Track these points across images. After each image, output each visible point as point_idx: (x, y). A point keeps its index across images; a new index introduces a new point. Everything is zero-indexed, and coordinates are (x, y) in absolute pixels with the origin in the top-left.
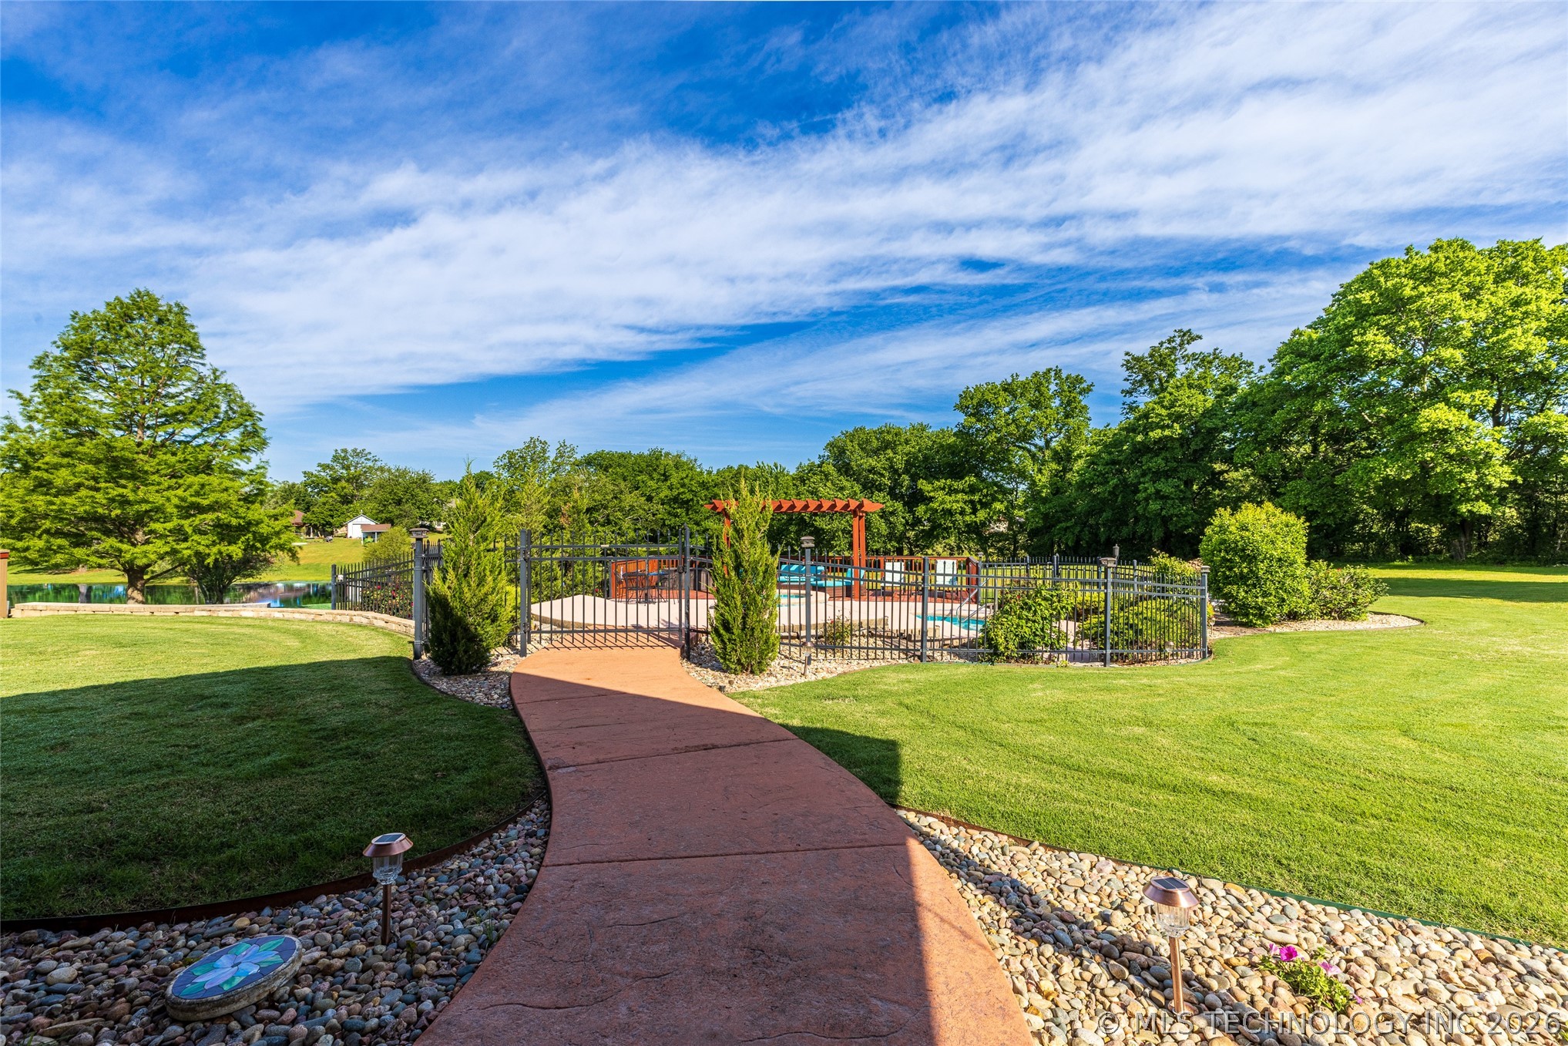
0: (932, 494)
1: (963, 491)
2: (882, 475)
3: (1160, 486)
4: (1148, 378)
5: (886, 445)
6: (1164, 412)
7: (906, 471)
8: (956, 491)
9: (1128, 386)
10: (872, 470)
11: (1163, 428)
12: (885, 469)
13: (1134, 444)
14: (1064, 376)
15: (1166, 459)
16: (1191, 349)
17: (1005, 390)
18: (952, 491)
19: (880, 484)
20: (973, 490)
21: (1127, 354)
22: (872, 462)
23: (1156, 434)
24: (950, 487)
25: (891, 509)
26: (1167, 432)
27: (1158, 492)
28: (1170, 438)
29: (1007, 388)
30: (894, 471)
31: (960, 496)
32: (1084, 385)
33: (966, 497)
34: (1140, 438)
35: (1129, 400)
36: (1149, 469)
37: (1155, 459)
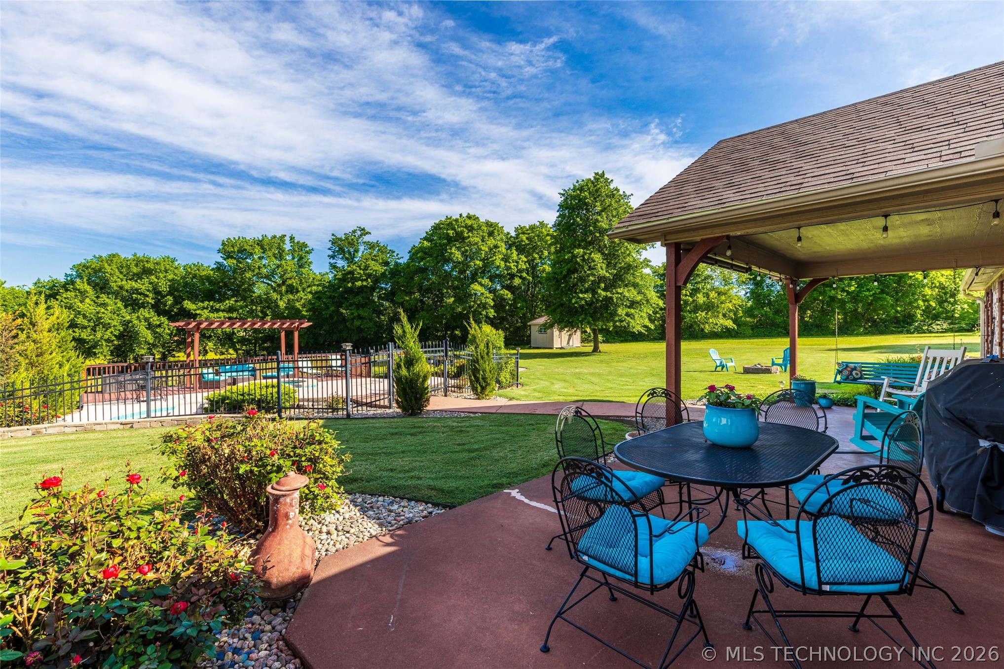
0: (198, 312)
1: (223, 311)
2: (147, 296)
3: (361, 312)
4: (341, 250)
5: (147, 272)
6: (362, 272)
7: (170, 293)
8: (217, 311)
9: (331, 253)
10: (137, 291)
11: (362, 281)
12: (148, 290)
13: (346, 288)
14: (296, 241)
15: (363, 298)
16: (366, 238)
17: (258, 244)
18: (214, 310)
19: (143, 303)
20: (231, 310)
21: (333, 235)
22: (135, 285)
23: (359, 284)
24: (212, 307)
25: (158, 323)
26: (365, 283)
27: (359, 315)
28: (366, 286)
29: (260, 243)
30: (156, 292)
31: (221, 314)
32: (308, 249)
33: (227, 315)
34: (350, 285)
35: (333, 261)
36: (354, 303)
37: (357, 297)
